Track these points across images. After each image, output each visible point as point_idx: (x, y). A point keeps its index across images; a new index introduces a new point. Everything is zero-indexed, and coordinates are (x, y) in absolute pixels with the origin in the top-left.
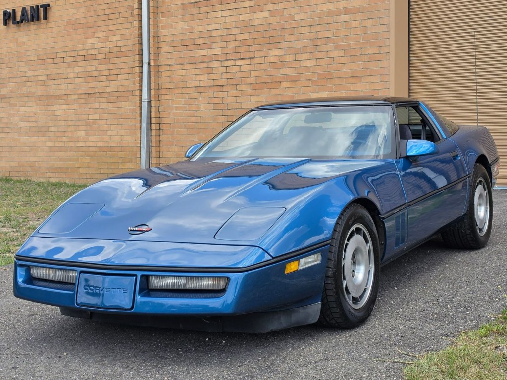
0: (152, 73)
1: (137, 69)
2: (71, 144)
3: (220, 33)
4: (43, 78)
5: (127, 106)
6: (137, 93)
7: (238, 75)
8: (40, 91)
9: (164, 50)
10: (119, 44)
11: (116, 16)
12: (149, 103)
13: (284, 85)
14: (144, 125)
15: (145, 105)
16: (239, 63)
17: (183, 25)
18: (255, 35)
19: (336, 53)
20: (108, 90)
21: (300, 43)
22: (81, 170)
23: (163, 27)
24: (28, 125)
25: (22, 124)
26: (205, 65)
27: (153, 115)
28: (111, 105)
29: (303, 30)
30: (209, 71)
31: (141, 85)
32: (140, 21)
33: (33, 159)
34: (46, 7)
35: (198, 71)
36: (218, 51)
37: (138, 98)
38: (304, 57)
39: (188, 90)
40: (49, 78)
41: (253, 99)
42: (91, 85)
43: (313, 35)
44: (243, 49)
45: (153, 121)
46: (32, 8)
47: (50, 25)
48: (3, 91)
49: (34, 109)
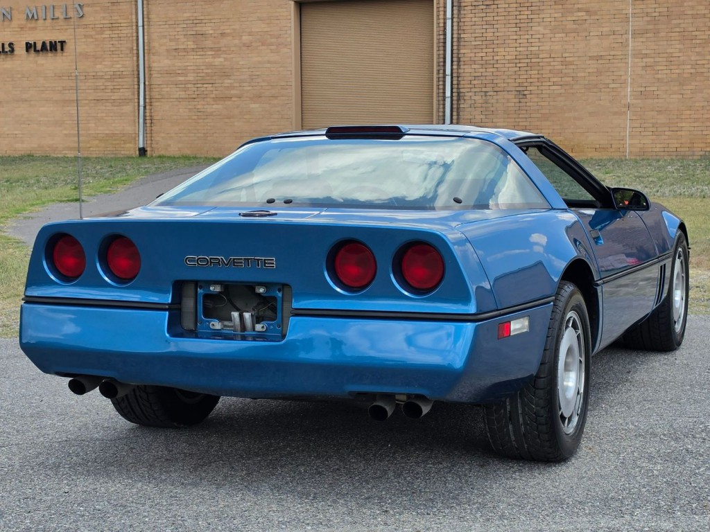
0: (147, 89)
1: (136, 87)
3: (192, 68)
4: (60, 88)
5: (128, 109)
6: (136, 100)
7: (205, 93)
8: (56, 97)
9: (154, 76)
10: (121, 70)
11: (119, 52)
12: (145, 107)
13: (233, 99)
14: (141, 120)
15: (142, 109)
16: (205, 86)
17: (166, 61)
18: (215, 71)
19: (263, 84)
20: (112, 98)
21: (242, 77)
22: (91, 149)
23: (154, 62)
24: (46, 119)
25: (41, 119)
26: (183, 86)
27: (148, 114)
28: (115, 108)
29: (245, 70)
30: (186, 89)
31: (139, 96)
32: (138, 57)
33: (51, 142)
34: (62, 43)
35: (178, 89)
36: (191, 78)
37: (136, 104)
38: (245, 84)
39: (171, 100)
40: (64, 88)
41: (214, 106)
42: (99, 94)
43: (251, 73)
44: (208, 78)
45: (148, 118)
46: (51, 42)
47: (65, 54)
48: (25, 96)
49: (52, 108)
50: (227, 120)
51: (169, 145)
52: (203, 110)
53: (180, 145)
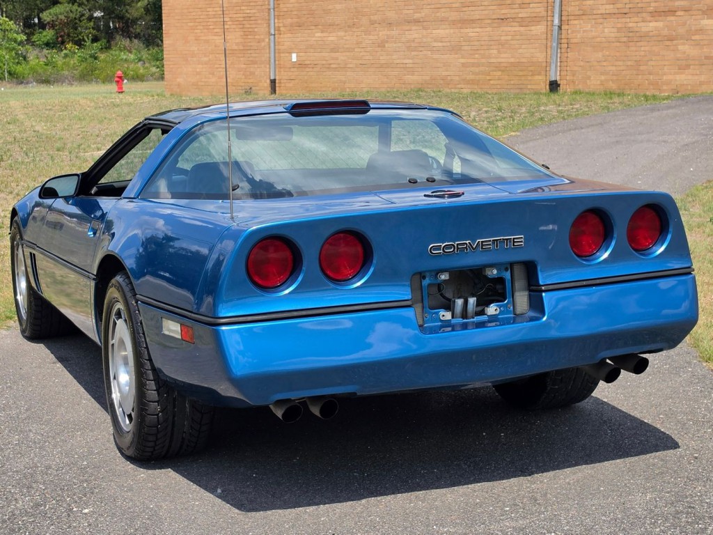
2: (484, 61)
5: (539, 29)
6: (549, 18)
8: (453, 16)
12: (560, 27)
13: (679, 13)
15: (556, 28)
20: (520, 15)
22: (492, 82)
24: (440, 44)
25: (435, 44)
27: (563, 36)
28: (522, 29)
31: (553, 12)
33: (445, 73)
37: (550, 23)
39: (594, 17)
41: (651, 24)
42: (504, 11)
45: (563, 41)
48: (417, 16)
49: (447, 31)
50: (668, 43)
51: (589, 78)
52: (636, 29)
53: (603, 78)
